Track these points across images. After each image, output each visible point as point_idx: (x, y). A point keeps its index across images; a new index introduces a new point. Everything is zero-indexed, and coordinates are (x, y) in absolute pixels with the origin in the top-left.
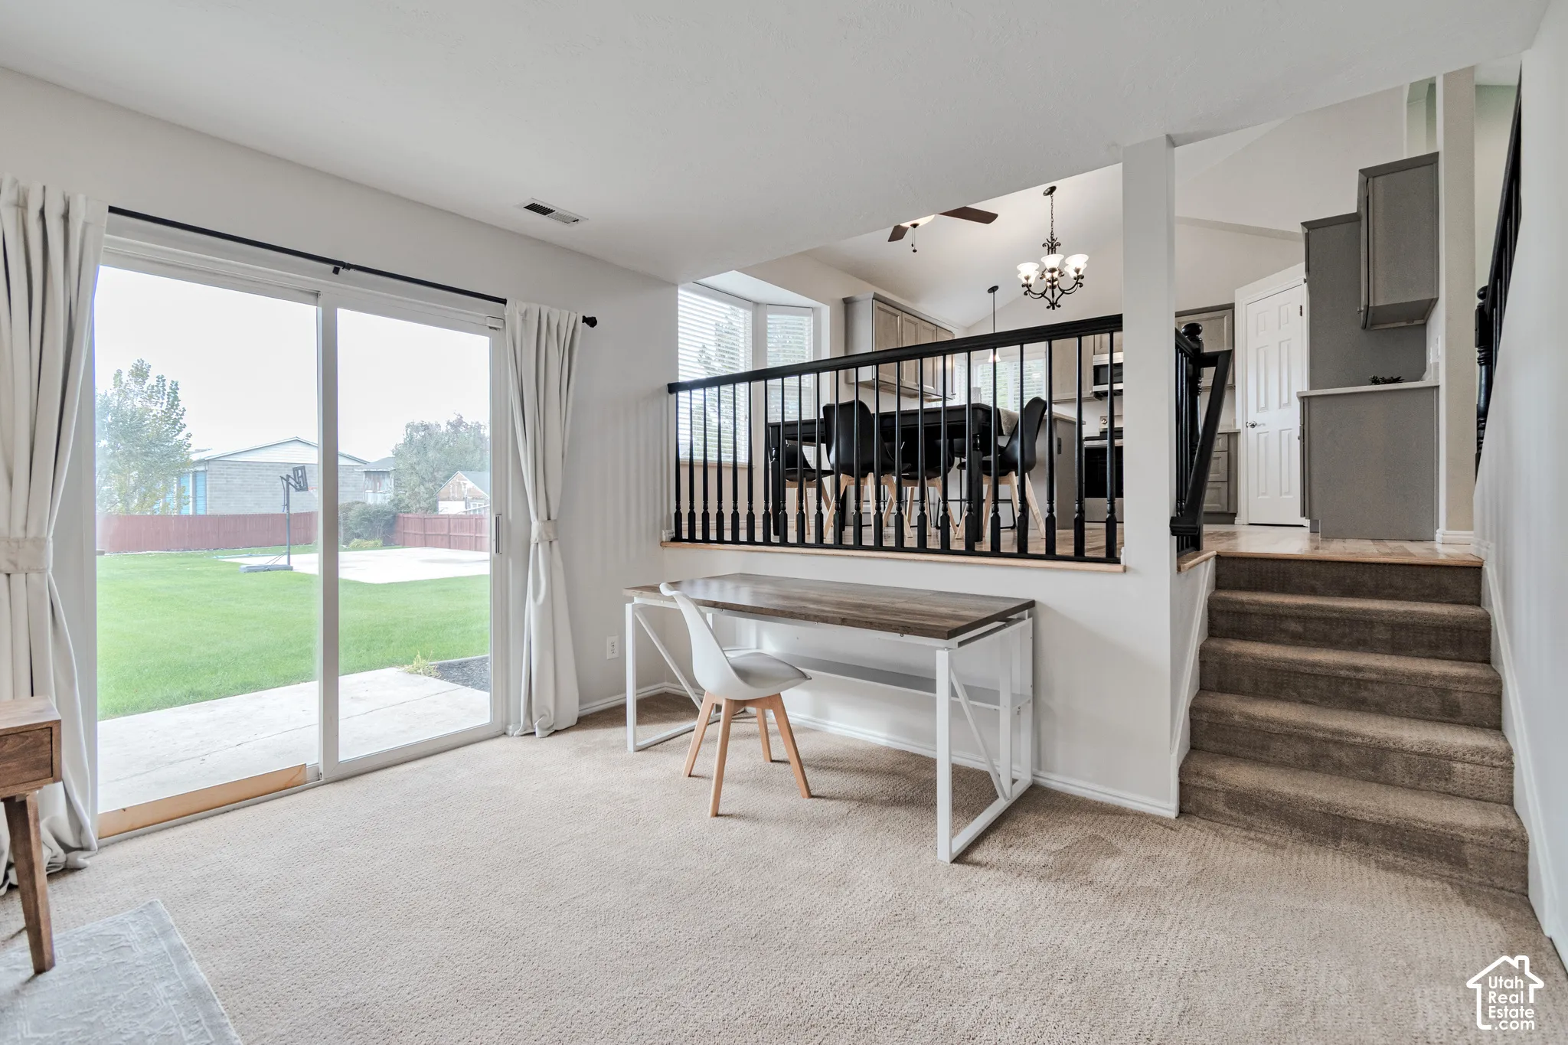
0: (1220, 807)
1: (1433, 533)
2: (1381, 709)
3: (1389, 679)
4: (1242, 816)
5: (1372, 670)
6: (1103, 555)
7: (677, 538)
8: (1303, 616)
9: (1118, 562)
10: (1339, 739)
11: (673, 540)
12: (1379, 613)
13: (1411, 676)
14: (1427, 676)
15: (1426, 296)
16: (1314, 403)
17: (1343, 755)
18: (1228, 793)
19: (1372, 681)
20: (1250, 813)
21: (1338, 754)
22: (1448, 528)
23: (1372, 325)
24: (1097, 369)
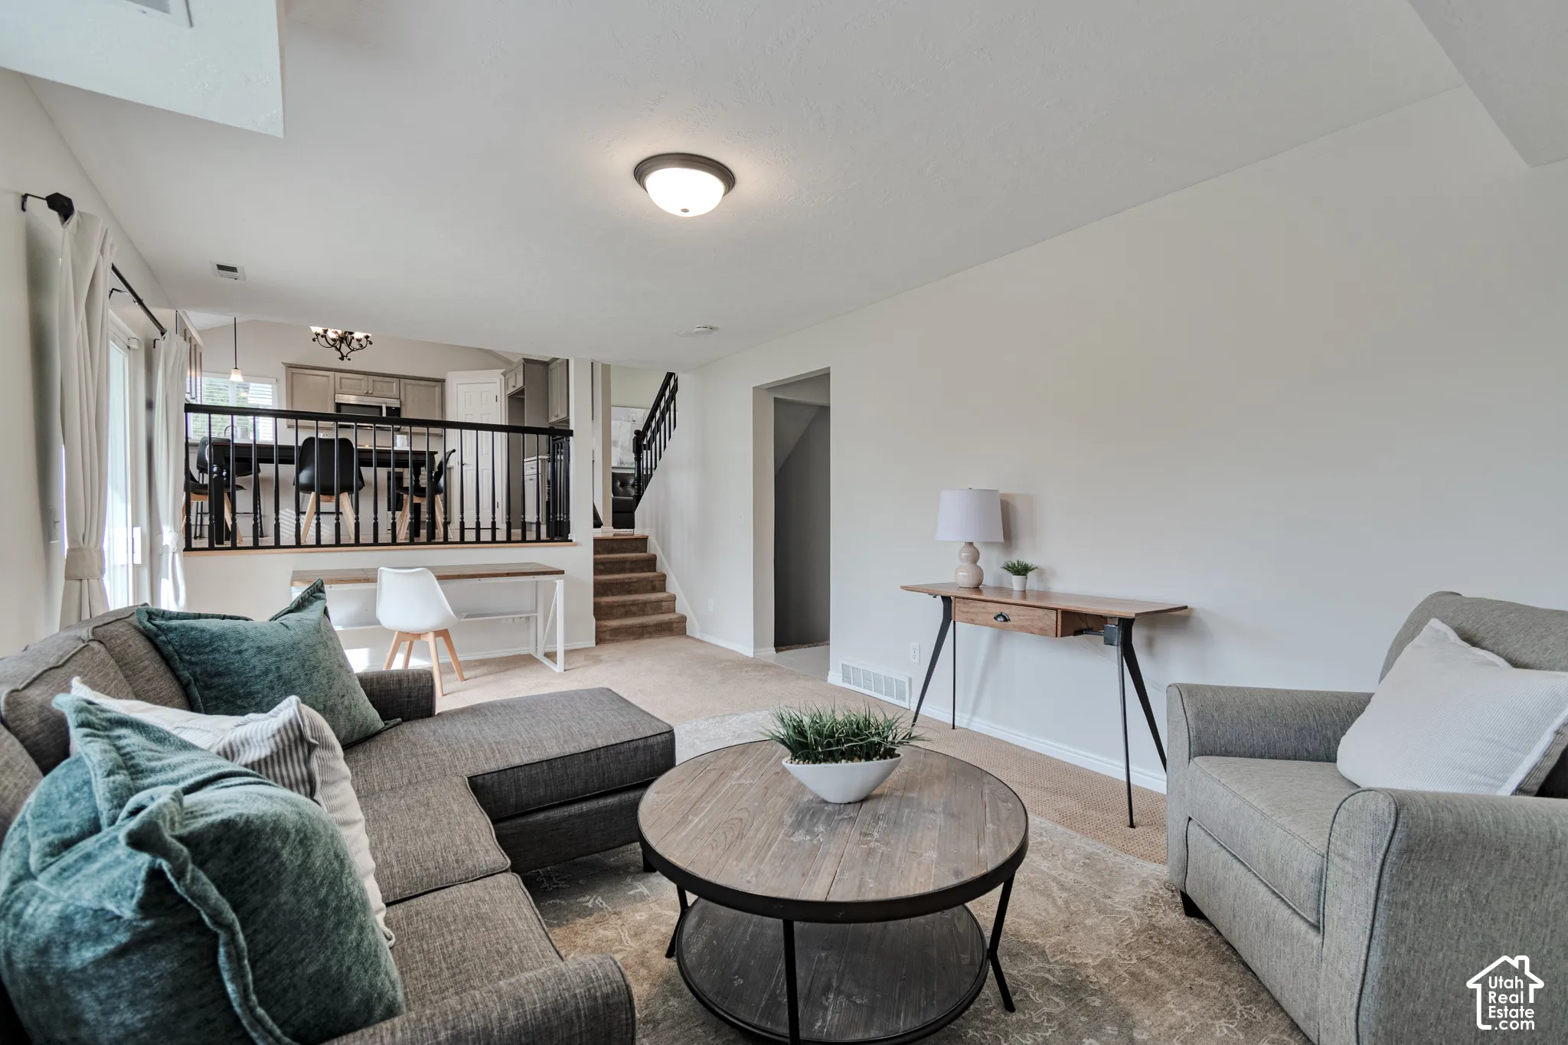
0: (608, 637)
3: (640, 580)
4: (615, 638)
5: (634, 578)
8: (603, 562)
9: (571, 541)
10: (634, 603)
13: (645, 578)
14: (648, 577)
18: (606, 630)
19: (634, 582)
20: (617, 636)
21: (634, 609)
24: (339, 406)
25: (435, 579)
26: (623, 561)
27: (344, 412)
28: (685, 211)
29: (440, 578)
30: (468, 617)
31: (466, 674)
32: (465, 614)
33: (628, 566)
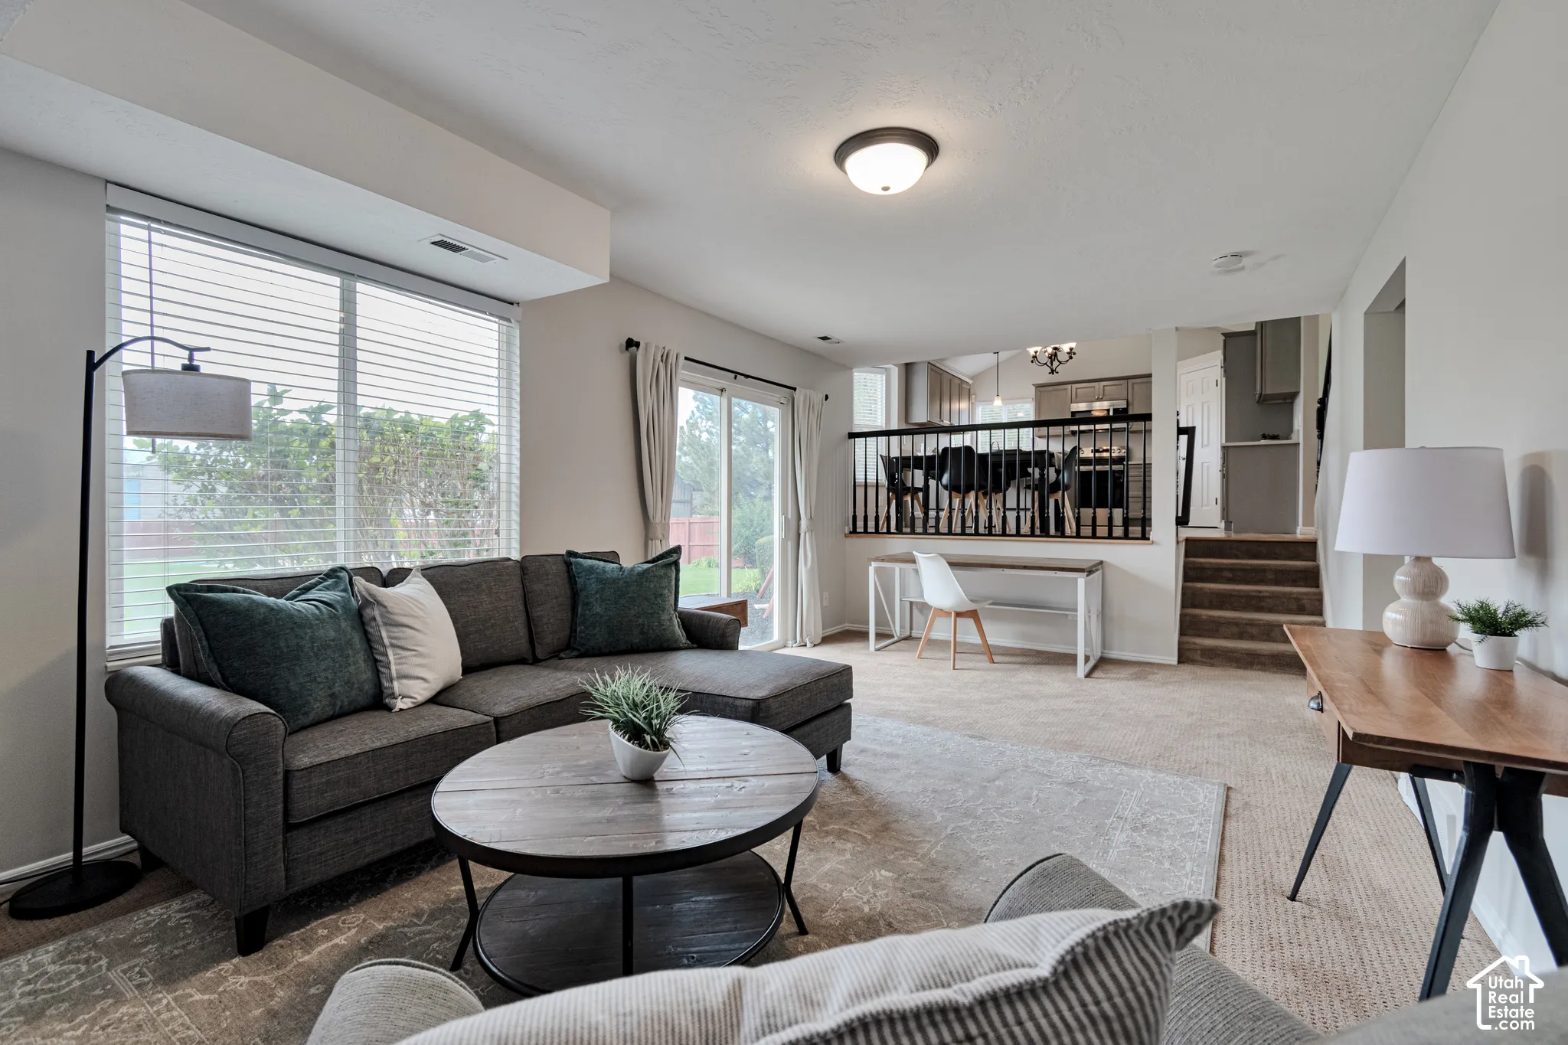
0: (1199, 658)
1: (1296, 529)
2: (1271, 610)
3: (1274, 596)
4: (1208, 661)
5: (1267, 591)
6: (1140, 536)
7: (854, 531)
8: (1232, 569)
9: (1148, 539)
10: (1252, 623)
11: (851, 533)
12: (1269, 565)
13: (1284, 594)
14: (1291, 593)
15: (1293, 390)
16: (1231, 451)
17: (1254, 631)
18: (1202, 650)
19: (1266, 597)
20: (1211, 659)
21: (1250, 630)
22: (1304, 525)
23: (1264, 401)
24: (1073, 413)
25: (947, 565)
26: (1263, 570)
27: (1078, 416)
28: (886, 189)
29: (951, 564)
30: (992, 604)
31: (996, 658)
32: (991, 601)
33: (1270, 576)
